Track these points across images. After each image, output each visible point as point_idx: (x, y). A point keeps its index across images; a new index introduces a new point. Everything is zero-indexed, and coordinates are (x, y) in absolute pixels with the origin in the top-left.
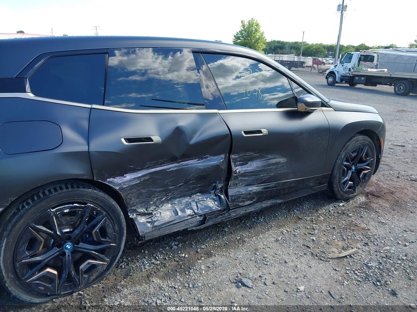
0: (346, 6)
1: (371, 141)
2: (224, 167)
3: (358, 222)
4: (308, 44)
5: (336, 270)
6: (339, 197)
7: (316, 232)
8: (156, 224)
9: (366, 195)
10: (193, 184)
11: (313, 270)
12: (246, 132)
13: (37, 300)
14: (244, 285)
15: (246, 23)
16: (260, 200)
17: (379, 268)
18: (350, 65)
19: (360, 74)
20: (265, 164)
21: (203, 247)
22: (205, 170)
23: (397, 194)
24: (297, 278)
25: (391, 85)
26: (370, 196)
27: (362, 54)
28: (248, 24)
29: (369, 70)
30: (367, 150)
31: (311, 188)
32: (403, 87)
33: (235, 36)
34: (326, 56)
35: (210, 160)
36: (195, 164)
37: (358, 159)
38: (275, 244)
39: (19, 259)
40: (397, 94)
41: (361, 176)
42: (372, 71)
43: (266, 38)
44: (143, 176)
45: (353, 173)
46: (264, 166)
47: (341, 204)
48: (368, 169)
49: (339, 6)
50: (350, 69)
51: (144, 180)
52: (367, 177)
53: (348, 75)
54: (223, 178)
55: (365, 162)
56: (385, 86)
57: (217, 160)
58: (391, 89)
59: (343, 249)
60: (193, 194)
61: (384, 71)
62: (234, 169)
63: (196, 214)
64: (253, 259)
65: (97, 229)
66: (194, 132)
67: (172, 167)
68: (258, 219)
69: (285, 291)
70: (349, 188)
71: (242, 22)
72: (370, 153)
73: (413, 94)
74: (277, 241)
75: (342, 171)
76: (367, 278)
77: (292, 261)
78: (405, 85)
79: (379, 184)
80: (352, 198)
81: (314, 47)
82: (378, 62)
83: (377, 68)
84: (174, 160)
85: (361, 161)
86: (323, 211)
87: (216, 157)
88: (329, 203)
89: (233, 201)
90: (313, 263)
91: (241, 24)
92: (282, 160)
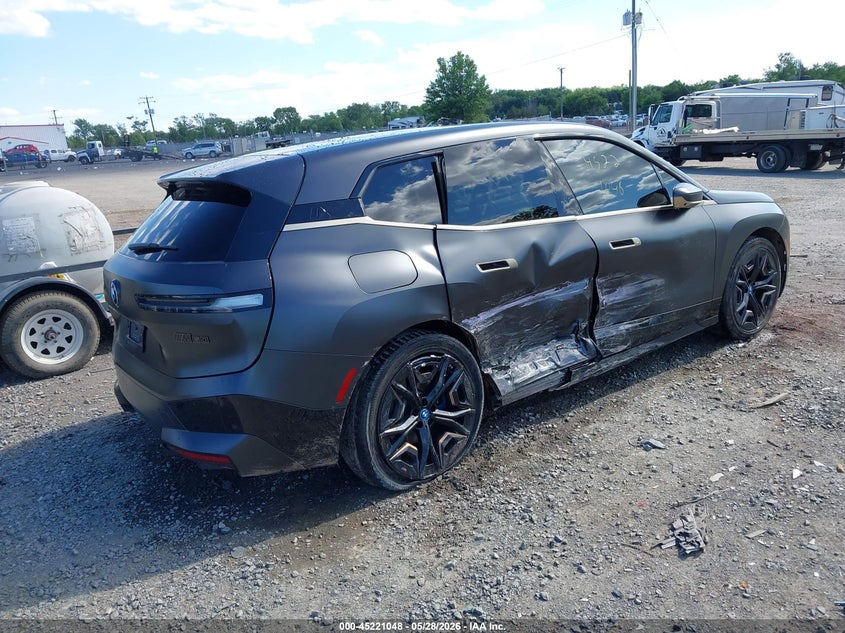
0: (641, 14)
1: (771, 245)
2: (588, 297)
3: (775, 364)
4: (569, 91)
5: (766, 419)
6: (735, 335)
7: (720, 381)
8: (517, 381)
9: (774, 329)
10: (549, 325)
11: (736, 422)
12: (614, 245)
13: (401, 487)
14: (654, 447)
15: (449, 65)
16: (635, 345)
17: (825, 411)
18: (669, 127)
19: (691, 140)
20: (638, 289)
21: (570, 414)
22: (565, 303)
23: (819, 324)
24: (718, 433)
25: (749, 156)
26: (779, 330)
27: (689, 103)
28: (451, 64)
29: (706, 131)
30: (768, 259)
31: (697, 321)
32: (774, 157)
33: (428, 91)
34: (609, 112)
35: (570, 288)
36: (553, 295)
37: (755, 275)
38: (668, 401)
39: (382, 428)
40: (763, 171)
41: (762, 301)
42: (710, 133)
43: (490, 88)
44: (496, 315)
45: (750, 296)
46: (637, 293)
47: (740, 345)
48: (772, 289)
49: (626, 15)
50: (669, 133)
51: (498, 322)
52: (771, 301)
53: (668, 145)
54: (588, 315)
55: (767, 277)
56: (739, 159)
57: (579, 288)
58: (751, 163)
59: (767, 395)
60: (549, 341)
61: (732, 131)
62: (601, 298)
63: (558, 366)
64: (649, 420)
65: (454, 388)
66: (552, 249)
67: (525, 301)
68: (629, 376)
69: (710, 447)
70: (747, 320)
71: (439, 63)
72: (772, 264)
73: (793, 169)
74: (670, 397)
75: (735, 295)
76: (811, 423)
77: (703, 416)
78: (778, 154)
79: (787, 314)
80: (754, 336)
81: (584, 96)
82: (718, 115)
83: (719, 128)
84: (530, 291)
85: (761, 277)
86: (716, 355)
87: (578, 284)
88: (722, 346)
89: (602, 346)
90: (732, 415)
91: (438, 67)
92: (659, 282)
